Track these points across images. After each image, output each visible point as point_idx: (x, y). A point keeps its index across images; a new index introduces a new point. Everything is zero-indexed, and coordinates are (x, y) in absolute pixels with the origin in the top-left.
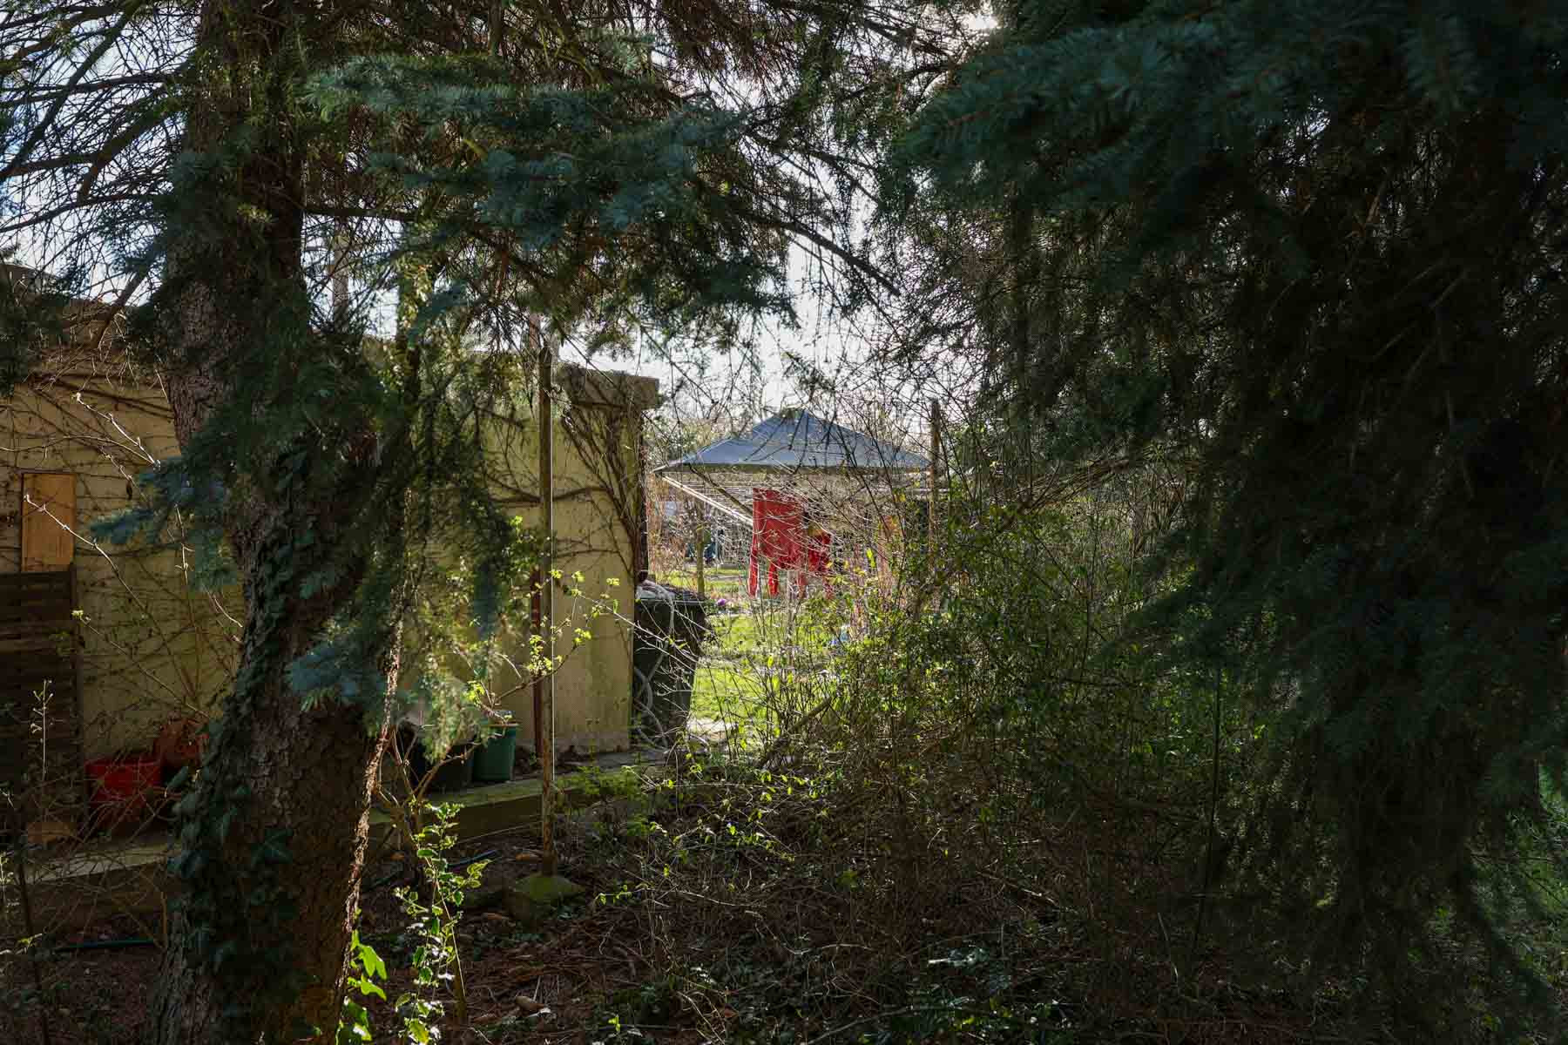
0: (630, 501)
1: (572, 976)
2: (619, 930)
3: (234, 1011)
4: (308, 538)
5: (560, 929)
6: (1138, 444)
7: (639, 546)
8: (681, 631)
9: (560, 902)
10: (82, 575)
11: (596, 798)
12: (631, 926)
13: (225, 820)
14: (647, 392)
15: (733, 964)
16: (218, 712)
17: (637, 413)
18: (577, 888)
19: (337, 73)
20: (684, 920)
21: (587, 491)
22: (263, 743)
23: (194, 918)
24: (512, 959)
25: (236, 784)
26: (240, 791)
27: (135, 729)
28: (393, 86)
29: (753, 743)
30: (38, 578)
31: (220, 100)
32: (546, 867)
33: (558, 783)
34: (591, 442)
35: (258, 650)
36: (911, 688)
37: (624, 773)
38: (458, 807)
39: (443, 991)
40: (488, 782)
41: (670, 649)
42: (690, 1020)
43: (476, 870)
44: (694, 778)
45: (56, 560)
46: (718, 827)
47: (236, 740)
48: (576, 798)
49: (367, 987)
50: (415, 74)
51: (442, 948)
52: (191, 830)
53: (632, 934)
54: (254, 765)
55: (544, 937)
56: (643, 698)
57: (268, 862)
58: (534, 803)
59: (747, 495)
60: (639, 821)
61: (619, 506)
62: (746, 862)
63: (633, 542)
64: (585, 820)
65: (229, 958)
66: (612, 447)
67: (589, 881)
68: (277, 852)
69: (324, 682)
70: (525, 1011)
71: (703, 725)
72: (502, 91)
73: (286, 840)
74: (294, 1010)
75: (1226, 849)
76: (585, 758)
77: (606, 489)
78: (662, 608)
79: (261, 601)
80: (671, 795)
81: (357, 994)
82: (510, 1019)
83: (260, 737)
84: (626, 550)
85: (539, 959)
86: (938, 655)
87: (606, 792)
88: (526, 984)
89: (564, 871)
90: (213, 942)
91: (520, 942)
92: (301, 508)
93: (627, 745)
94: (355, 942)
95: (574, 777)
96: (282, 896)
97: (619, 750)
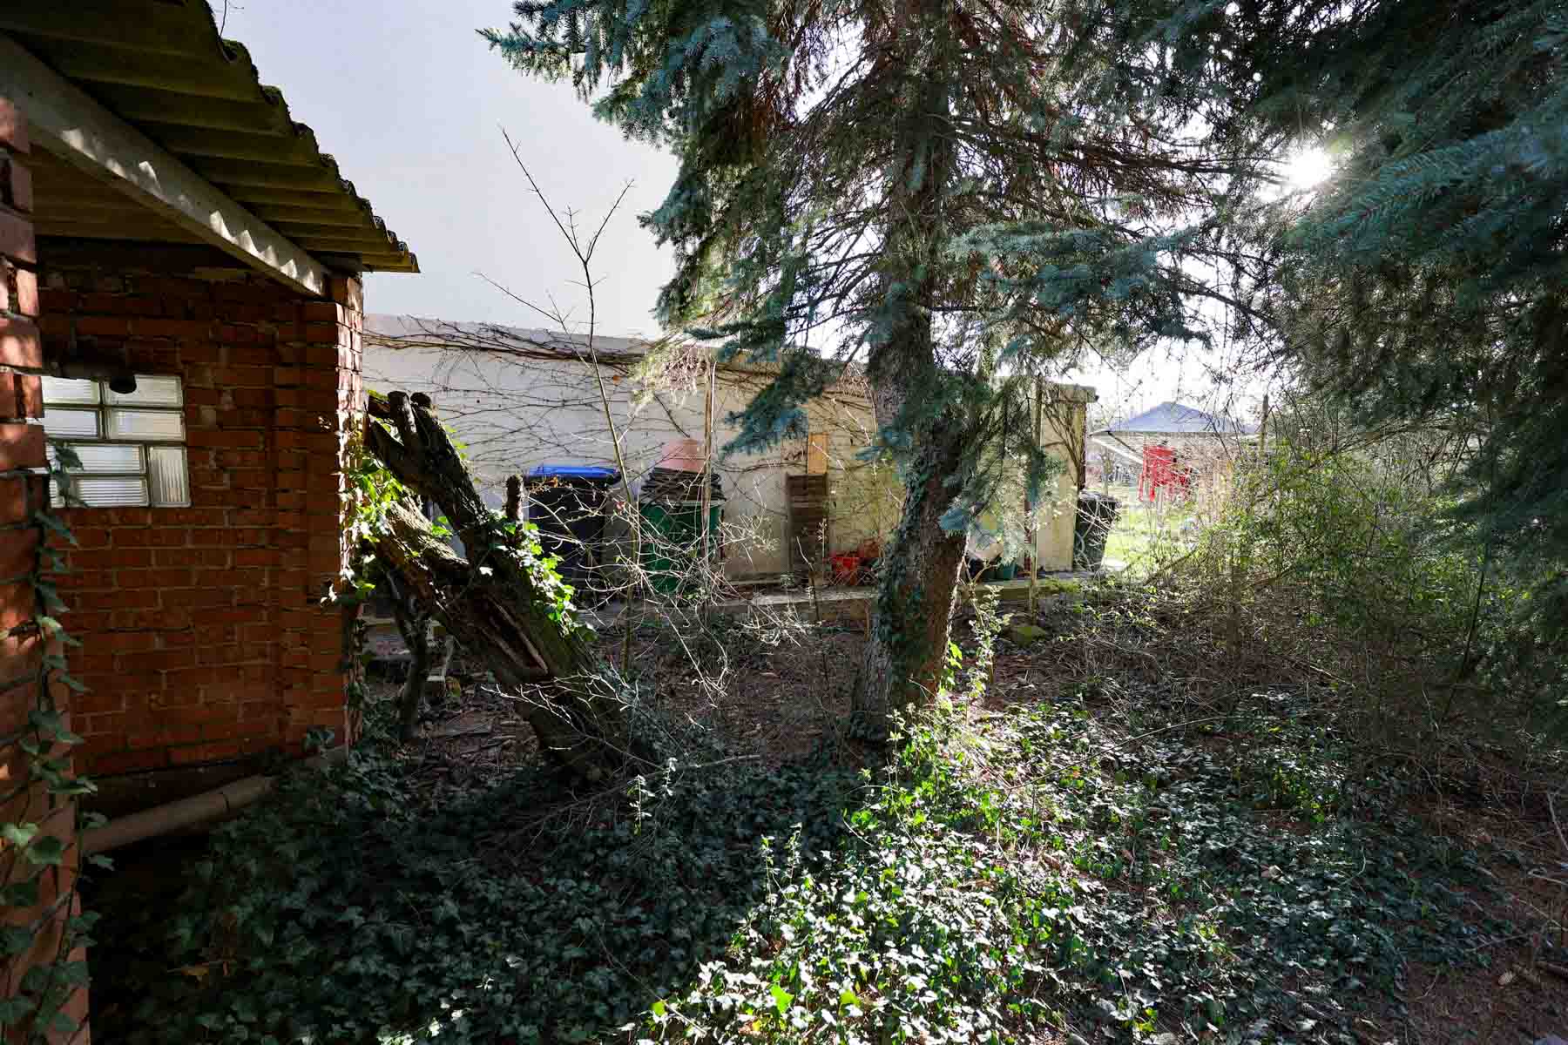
0: (1078, 449)
1: (1044, 673)
2: (1067, 655)
3: (898, 663)
4: (934, 461)
5: (1038, 650)
6: (1422, 417)
7: (1081, 471)
8: (1104, 513)
9: (1037, 638)
10: (830, 477)
11: (1054, 592)
12: (1075, 653)
13: (897, 582)
14: (1091, 395)
15: (1129, 679)
16: (890, 537)
17: (1083, 406)
18: (1045, 633)
19: (965, 237)
20: (1102, 654)
21: (1055, 444)
22: (913, 551)
23: (883, 623)
24: (1014, 661)
25: (902, 567)
26: (903, 571)
27: (850, 544)
28: (993, 240)
29: (1142, 574)
30: (814, 478)
31: (907, 258)
32: (1030, 621)
33: (1037, 583)
34: (1058, 420)
35: (911, 511)
36: (1245, 551)
37: (1072, 582)
38: (1001, 588)
39: (987, 669)
40: (1002, 579)
41: (1097, 522)
42: (1107, 702)
43: (1007, 618)
44: (1109, 587)
45: (821, 471)
46: (1122, 612)
47: (901, 549)
48: (1046, 591)
49: (953, 662)
50: (1002, 232)
51: (987, 650)
52: (883, 586)
53: (1074, 658)
54: (908, 561)
55: (1029, 653)
56: (1080, 546)
57: (914, 602)
58: (1025, 591)
59: (1139, 447)
60: (1079, 605)
61: (1072, 452)
62: (1137, 631)
63: (1078, 470)
64: (1049, 602)
65: (897, 642)
66: (1069, 423)
67: (1052, 631)
68: (918, 598)
69: (956, 525)
70: (1020, 685)
71: (1112, 561)
72: (1049, 235)
73: (922, 594)
74: (924, 667)
75: (1475, 661)
76: (1051, 573)
77: (1065, 443)
78: (1093, 503)
79: (913, 489)
80: (1095, 595)
81: (949, 665)
82: (1014, 687)
83: (912, 548)
84: (1074, 473)
85: (1027, 662)
86: (1265, 535)
87: (1061, 589)
88: (1022, 673)
89: (1038, 624)
90: (891, 633)
91: (1018, 653)
92: (932, 447)
93: (1070, 568)
94: (949, 642)
95: (1045, 581)
96: (920, 618)
97: (1066, 571)
